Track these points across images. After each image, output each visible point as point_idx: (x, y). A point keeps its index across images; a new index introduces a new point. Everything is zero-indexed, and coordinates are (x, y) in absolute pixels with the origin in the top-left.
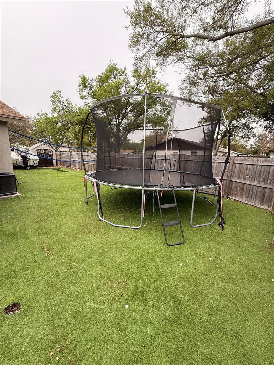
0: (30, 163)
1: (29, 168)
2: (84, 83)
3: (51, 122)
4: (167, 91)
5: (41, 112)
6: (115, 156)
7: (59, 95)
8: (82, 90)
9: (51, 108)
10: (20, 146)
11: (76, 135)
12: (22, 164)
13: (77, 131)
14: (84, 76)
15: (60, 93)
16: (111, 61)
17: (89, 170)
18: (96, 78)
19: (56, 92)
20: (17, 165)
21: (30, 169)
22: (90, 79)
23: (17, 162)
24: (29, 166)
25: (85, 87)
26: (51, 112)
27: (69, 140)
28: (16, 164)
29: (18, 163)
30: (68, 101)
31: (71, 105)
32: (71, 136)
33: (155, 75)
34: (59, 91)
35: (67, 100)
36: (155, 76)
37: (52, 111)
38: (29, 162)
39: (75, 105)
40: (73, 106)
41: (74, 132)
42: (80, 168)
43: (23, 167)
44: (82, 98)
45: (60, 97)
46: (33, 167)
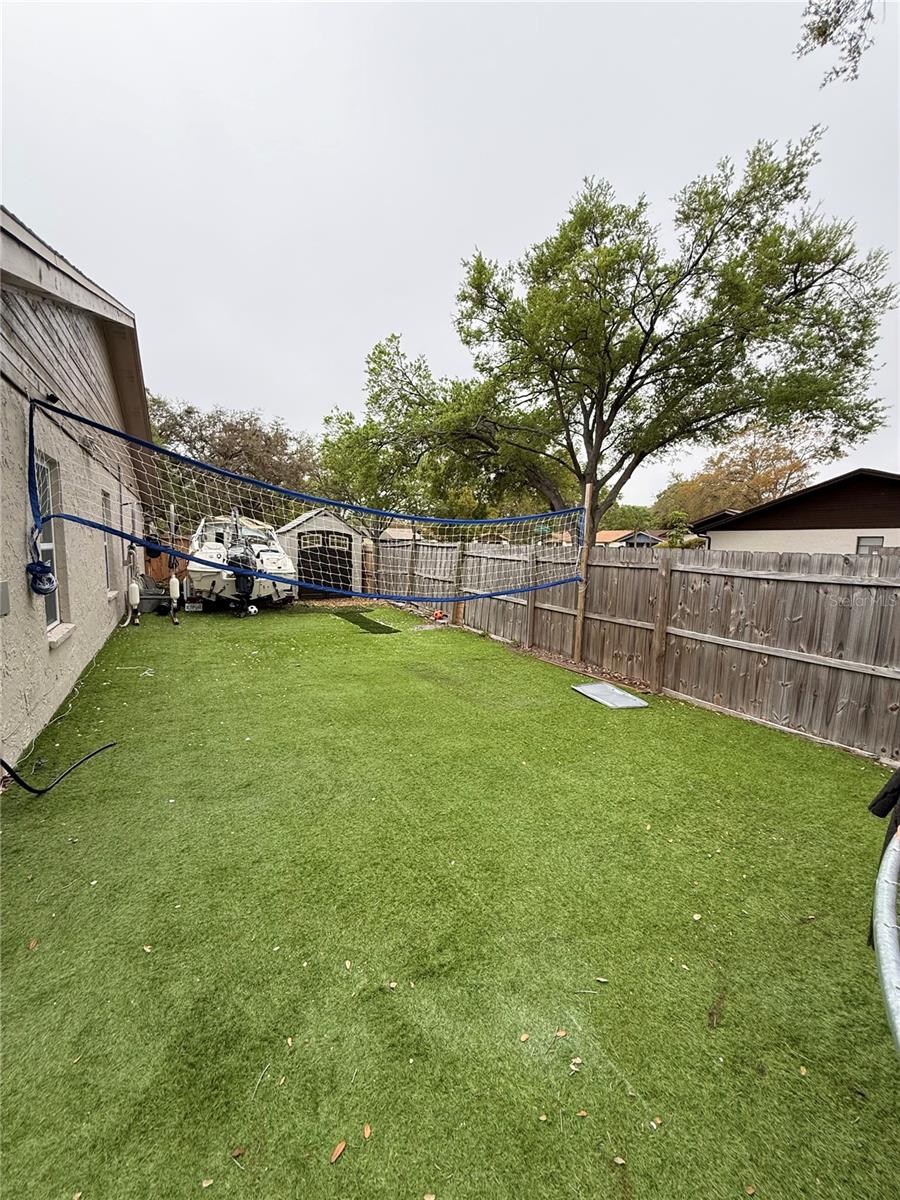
0: (262, 588)
1: (253, 609)
2: (480, 286)
3: (360, 442)
4: (848, 255)
5: (335, 411)
6: (667, 563)
7: (392, 352)
8: (469, 317)
9: (367, 395)
10: (243, 520)
11: (437, 484)
12: (229, 593)
13: (443, 467)
14: (479, 260)
15: (395, 343)
16: (586, 180)
17: (492, 630)
18: (523, 259)
19: (384, 343)
20: (213, 599)
21: (256, 615)
22: (502, 266)
23: (214, 583)
24: (255, 603)
25: (481, 302)
26: (366, 410)
27: (415, 503)
28: (211, 592)
29: (217, 590)
30: (420, 368)
31: (430, 382)
32: (420, 489)
33: (798, 184)
34: (393, 336)
35: (417, 365)
36: (800, 187)
37: (369, 406)
38: (256, 585)
39: (441, 381)
40: (434, 383)
41: (433, 474)
42: (450, 616)
43: (232, 605)
44: (468, 343)
45: (396, 358)
46: (267, 605)
